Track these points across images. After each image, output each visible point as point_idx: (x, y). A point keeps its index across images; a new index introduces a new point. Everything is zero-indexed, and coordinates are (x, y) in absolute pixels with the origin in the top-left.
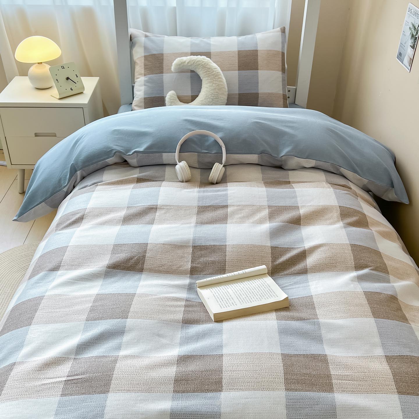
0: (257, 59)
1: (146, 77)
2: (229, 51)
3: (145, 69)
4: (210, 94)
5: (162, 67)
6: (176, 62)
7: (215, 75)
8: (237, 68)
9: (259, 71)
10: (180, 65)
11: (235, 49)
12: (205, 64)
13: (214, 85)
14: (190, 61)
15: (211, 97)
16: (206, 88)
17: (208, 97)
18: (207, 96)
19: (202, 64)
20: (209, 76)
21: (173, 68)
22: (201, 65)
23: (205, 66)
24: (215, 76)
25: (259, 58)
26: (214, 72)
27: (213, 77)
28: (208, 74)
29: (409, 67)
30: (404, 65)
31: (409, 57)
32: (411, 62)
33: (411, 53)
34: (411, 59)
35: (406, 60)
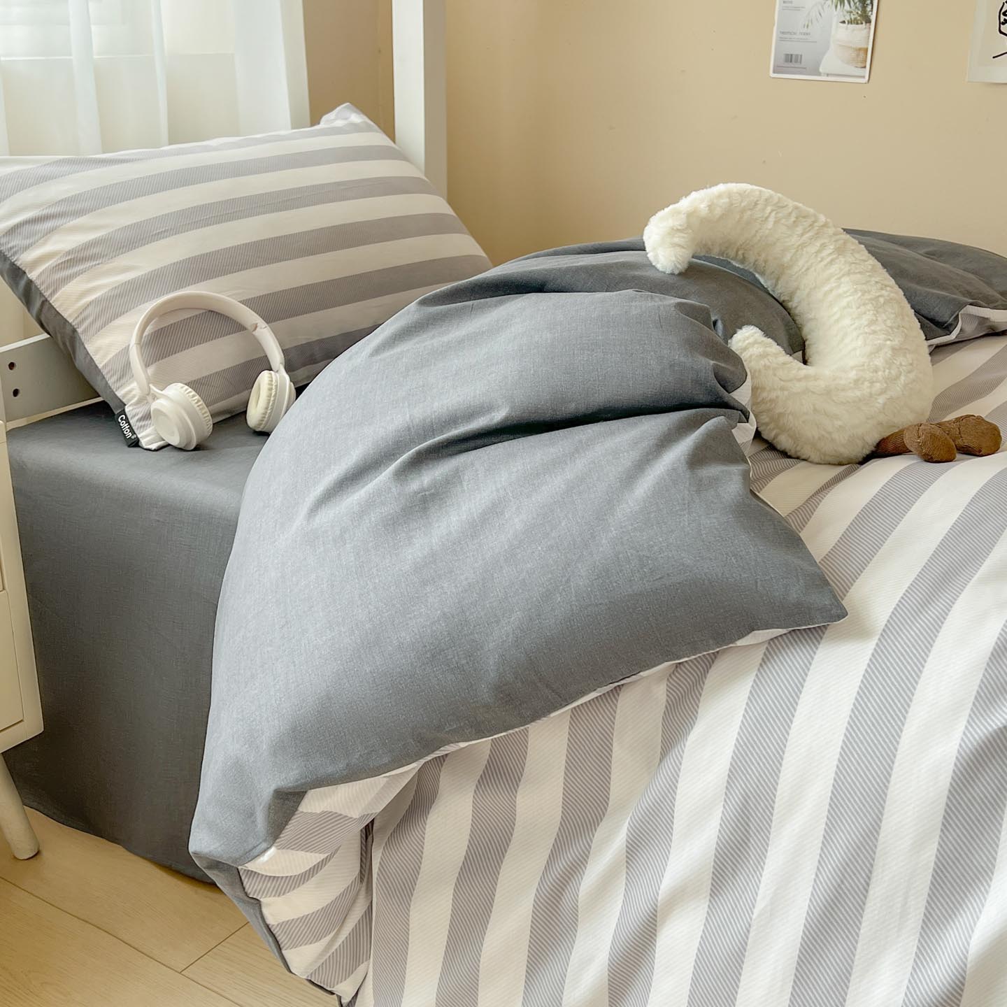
29: (860, 72)
30: (828, 75)
31: (851, 47)
32: (864, 56)
33: (859, 35)
34: (867, 50)
35: (833, 62)
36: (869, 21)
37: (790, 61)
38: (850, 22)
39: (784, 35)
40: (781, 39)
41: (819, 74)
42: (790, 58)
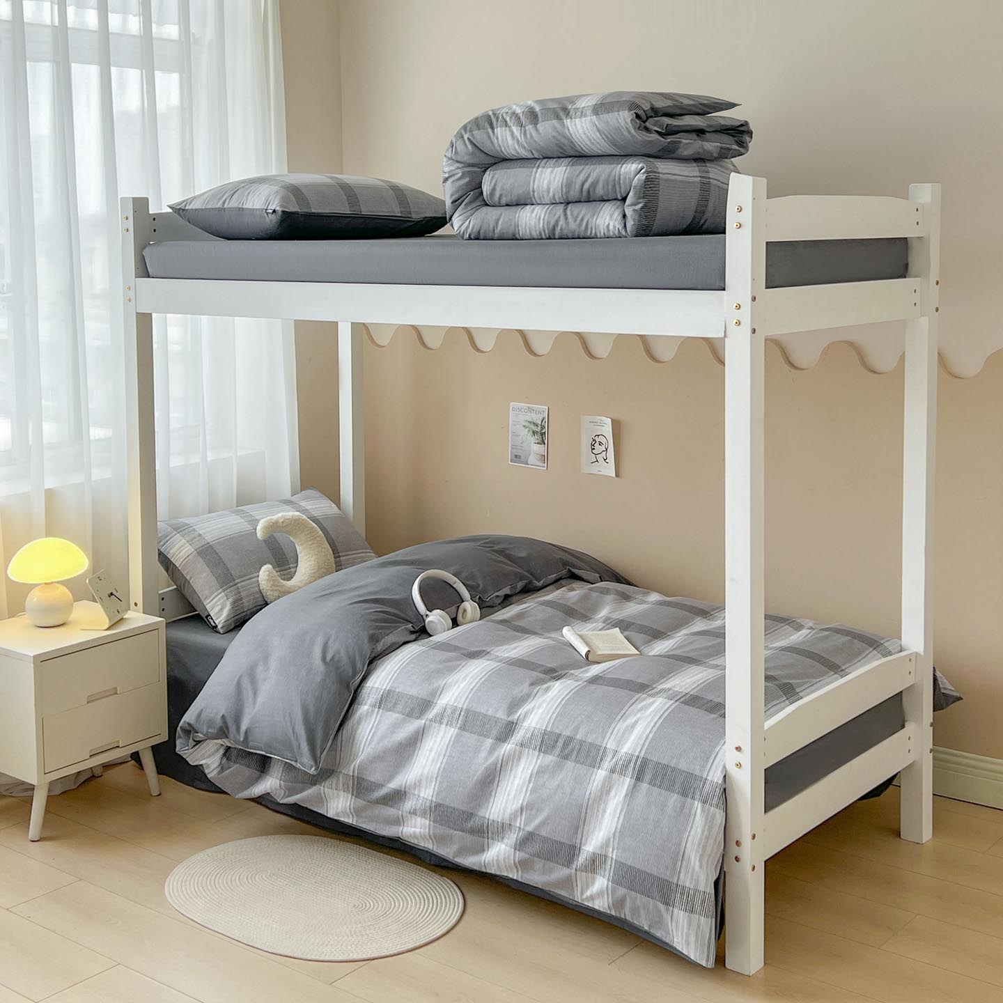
29: (543, 465)
30: (532, 465)
31: (537, 454)
32: (544, 458)
33: (541, 449)
34: (544, 456)
35: (533, 459)
36: (545, 444)
37: (517, 458)
38: (538, 443)
39: (514, 447)
40: (512, 448)
41: (528, 464)
42: (516, 456)
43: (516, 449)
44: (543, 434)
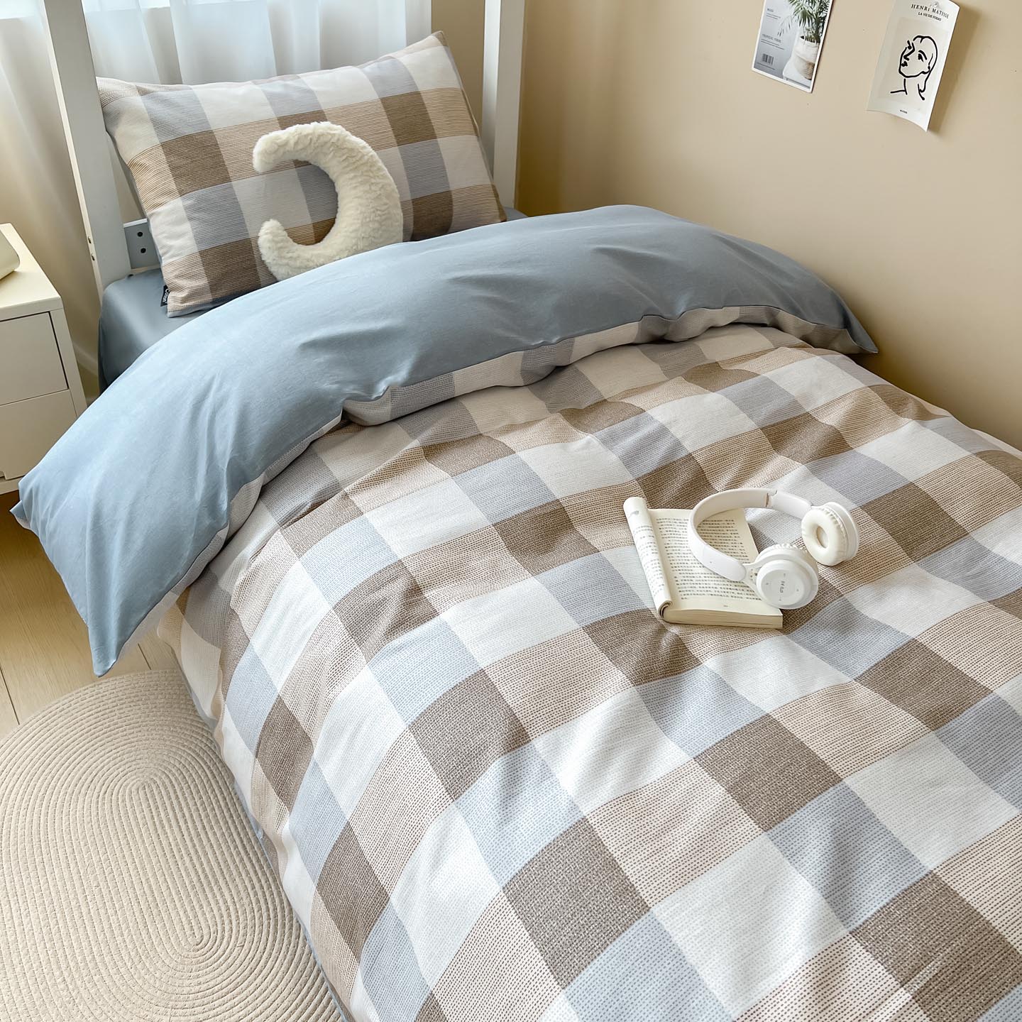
0: (426, 113)
1: (189, 199)
2: (362, 103)
3: (176, 177)
4: (372, 210)
5: (220, 166)
6: (261, 145)
7: (369, 164)
8: (394, 140)
9: (438, 140)
10: (276, 152)
11: (372, 95)
12: (338, 140)
13: (373, 188)
14: (299, 139)
15: (377, 219)
16: (356, 200)
17: (368, 220)
18: (366, 218)
19: (332, 141)
20: (356, 168)
21: (257, 163)
22: (329, 145)
23: (338, 146)
24: (371, 166)
25: (429, 110)
26: (366, 157)
27: (365, 169)
28: (354, 163)
29: (807, 82)
30: (787, 79)
31: (804, 60)
32: (812, 70)
33: (811, 51)
34: (814, 64)
35: (792, 69)
36: (819, 42)
37: (766, 61)
38: (807, 39)
39: (765, 38)
40: (762, 41)
41: (781, 76)
42: (766, 58)
43: (769, 43)
44: (820, 21)
